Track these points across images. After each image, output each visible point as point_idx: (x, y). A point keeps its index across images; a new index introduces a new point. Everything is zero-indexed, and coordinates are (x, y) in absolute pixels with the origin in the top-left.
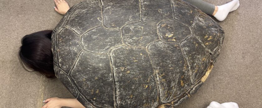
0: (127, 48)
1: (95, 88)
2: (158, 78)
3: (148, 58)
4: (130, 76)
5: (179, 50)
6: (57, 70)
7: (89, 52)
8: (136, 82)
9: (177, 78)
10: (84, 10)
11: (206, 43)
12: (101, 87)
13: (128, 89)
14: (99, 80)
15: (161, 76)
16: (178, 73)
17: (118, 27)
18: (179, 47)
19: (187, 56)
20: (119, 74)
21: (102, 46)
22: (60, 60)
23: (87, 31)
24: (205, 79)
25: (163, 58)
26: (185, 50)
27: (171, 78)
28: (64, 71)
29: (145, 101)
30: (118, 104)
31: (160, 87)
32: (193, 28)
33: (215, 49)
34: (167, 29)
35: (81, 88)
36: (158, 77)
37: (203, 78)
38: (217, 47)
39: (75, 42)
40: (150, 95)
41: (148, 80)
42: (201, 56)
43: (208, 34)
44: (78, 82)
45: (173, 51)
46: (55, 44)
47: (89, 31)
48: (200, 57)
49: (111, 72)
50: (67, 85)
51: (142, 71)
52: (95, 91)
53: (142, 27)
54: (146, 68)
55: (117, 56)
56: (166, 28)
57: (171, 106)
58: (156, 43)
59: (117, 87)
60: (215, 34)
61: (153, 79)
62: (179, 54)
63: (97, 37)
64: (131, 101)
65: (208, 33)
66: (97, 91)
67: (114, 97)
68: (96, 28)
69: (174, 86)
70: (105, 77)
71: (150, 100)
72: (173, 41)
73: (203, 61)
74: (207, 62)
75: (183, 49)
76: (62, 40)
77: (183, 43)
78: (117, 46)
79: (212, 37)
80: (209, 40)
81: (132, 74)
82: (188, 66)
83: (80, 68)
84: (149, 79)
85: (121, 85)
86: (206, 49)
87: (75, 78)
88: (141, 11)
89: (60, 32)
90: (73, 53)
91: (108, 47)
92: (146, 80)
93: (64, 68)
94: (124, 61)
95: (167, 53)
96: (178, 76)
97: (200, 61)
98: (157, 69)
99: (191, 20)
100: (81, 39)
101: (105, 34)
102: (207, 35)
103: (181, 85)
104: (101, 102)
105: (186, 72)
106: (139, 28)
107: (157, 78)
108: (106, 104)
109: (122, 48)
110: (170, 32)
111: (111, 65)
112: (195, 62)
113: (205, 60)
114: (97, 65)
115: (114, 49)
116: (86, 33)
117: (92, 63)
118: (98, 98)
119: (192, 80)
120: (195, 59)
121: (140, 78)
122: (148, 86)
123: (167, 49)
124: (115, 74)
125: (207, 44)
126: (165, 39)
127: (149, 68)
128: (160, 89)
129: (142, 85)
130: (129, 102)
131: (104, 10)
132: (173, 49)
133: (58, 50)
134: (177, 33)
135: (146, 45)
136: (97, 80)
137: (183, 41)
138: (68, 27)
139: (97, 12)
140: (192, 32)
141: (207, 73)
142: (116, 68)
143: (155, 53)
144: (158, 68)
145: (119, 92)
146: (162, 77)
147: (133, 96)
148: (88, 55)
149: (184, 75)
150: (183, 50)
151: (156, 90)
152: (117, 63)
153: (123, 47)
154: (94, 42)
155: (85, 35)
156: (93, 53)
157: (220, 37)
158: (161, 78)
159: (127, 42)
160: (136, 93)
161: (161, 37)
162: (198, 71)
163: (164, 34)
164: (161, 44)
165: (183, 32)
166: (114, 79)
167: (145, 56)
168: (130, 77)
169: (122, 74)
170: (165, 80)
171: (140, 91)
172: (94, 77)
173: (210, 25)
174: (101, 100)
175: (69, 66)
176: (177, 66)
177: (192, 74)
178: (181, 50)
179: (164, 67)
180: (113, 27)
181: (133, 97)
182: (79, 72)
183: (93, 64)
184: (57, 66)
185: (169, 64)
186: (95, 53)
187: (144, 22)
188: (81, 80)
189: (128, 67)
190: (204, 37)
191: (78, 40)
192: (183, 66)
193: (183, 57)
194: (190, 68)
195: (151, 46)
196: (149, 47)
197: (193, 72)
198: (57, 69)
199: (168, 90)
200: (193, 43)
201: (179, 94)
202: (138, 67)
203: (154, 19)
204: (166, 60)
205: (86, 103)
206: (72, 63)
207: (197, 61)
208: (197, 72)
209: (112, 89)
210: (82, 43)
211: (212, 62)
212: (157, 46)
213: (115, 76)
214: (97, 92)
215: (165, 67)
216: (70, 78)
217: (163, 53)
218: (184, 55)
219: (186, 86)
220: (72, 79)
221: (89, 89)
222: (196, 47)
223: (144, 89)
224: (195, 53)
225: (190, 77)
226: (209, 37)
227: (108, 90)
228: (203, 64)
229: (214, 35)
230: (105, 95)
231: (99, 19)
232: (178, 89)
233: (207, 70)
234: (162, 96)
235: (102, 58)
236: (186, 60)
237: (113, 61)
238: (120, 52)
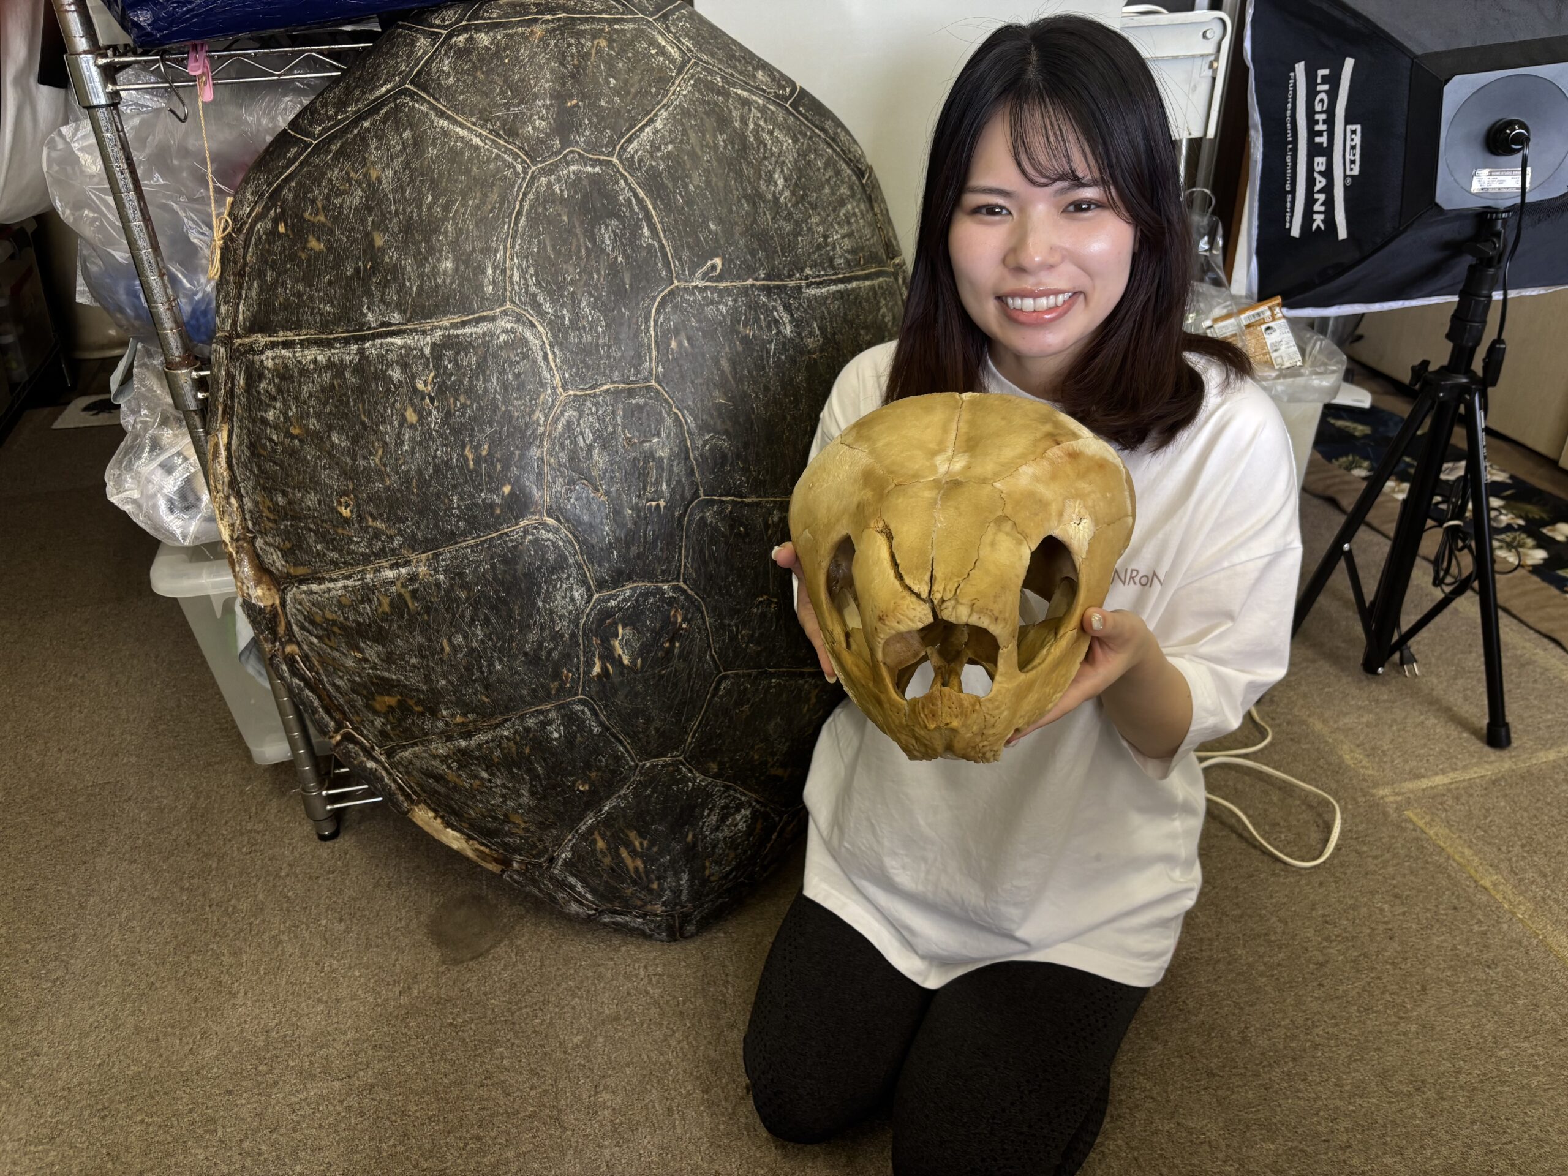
0: (539, 415)
1: (331, 232)
2: (390, 574)
3: (488, 526)
4: (391, 424)
5: (541, 693)
6: (438, 22)
7: (521, 205)
8: (365, 458)
9: (406, 677)
10: (781, 182)
11: (603, 838)
12: (337, 265)
13: (328, 410)
14: (371, 252)
15: (402, 591)
16: (427, 679)
17: (660, 368)
18: (558, 690)
19: (516, 732)
20: (397, 363)
21: (555, 274)
22: (484, 39)
23: (641, 194)
24: (428, 824)
25: (493, 607)
26: (550, 723)
27: (401, 643)
28: (427, 62)
29: (281, 500)
30: (263, 357)
31: (350, 583)
32: (679, 771)
33: (579, 886)
34: (657, 634)
35: (336, 156)
36: (396, 572)
37: (431, 814)
38: (589, 896)
39: (577, 128)
40: (311, 530)
41: (374, 519)
42: (531, 809)
43: (649, 848)
44: (362, 138)
45: (534, 660)
46: (581, 12)
47: (644, 208)
48: (524, 800)
49: (409, 321)
50: (358, 73)
51: (418, 487)
52: (319, 231)
53: (662, 503)
54: (436, 514)
55: (495, 356)
56: (662, 628)
57: (273, 643)
58: (574, 573)
59: (337, 353)
60: (655, 886)
61: (383, 549)
62: (525, 692)
63: (603, 250)
64: (276, 427)
65: (655, 849)
66: (319, 240)
67: (291, 336)
68: (662, 247)
69: (365, 660)
70: (385, 286)
71: (286, 532)
72: (590, 665)
73: (506, 815)
74: (507, 839)
75: (552, 714)
76: (599, 51)
77: (583, 712)
78: (550, 357)
79: (636, 869)
80: (619, 855)
81: (398, 436)
82: (468, 735)
83: (432, 152)
84: (380, 525)
85: (348, 376)
86: (570, 840)
87: (384, 121)
88: (758, 504)
89: (652, 43)
90: (516, 116)
91: (548, 307)
92: (378, 507)
93: (441, 61)
94: (466, 392)
95: (525, 628)
96: (415, 680)
97: (504, 802)
98: (437, 572)
99: (721, 765)
100: (594, 163)
101: (619, 293)
102: (645, 843)
103: (378, 698)
104: (266, 262)
105: (440, 725)
106: (657, 483)
107: (391, 567)
108: (261, 287)
109: (543, 385)
110: (641, 649)
111: (445, 322)
112: (492, 774)
113: (517, 826)
114: (449, 244)
115: (535, 343)
116: (631, 189)
117: (459, 219)
118: (283, 246)
119: (407, 754)
120: (511, 772)
121: (381, 475)
122: (346, 521)
123: (542, 628)
124: (398, 341)
125: (601, 844)
126: (600, 621)
127: (436, 526)
128: (341, 584)
129: (351, 486)
130: (270, 416)
131: (768, 296)
132: (547, 659)
133: (538, 30)
134: (640, 687)
135: (558, 520)
136: (372, 242)
137: (594, 713)
138: (681, 90)
139: (761, 254)
140: (653, 767)
141: (458, 835)
142: (427, 351)
143: (517, 563)
144: (441, 577)
145: (315, 361)
146: (400, 595)
147: (297, 437)
148: (503, 199)
149: (422, 714)
150: (548, 711)
151: (335, 564)
152: (458, 353)
153: (549, 391)
154: (578, 231)
155: (617, 182)
156: (516, 224)
157: (644, 916)
158: (394, 589)
159: (576, 413)
160: (310, 452)
161: (612, 603)
162: (456, 788)
163: (631, 618)
164: (572, 599)
165: (649, 720)
166: (374, 337)
167: (498, 511)
168: (384, 422)
169: (402, 377)
170: (383, 612)
171: (324, 475)
172: (386, 230)
173: (704, 868)
174: (274, 261)
175: (448, 88)
176: (462, 676)
177: (435, 757)
178: (542, 701)
179: (447, 610)
180: (662, 344)
181: (293, 437)
182: (415, 144)
183: (456, 224)
184: (456, 22)
185: (465, 637)
186: (514, 238)
187: (691, 515)
188: (374, 152)
189: (435, 412)
190: (630, 827)
191: (593, 147)
192: (466, 708)
193: (508, 709)
194: (464, 744)
195: (557, 547)
196: (551, 536)
197: (444, 759)
198: (443, 20)
199: (343, 627)
200: (588, 766)
201: (334, 685)
202: (436, 469)
203: (712, 567)
204: (487, 620)
205: (263, 178)
206: (463, 104)
207: (499, 782)
208: (448, 782)
209: (325, 326)
210: (574, 168)
211: (515, 865)
212: (559, 579)
213: (388, 344)
214: (313, 243)
215: (448, 616)
216: (388, 91)
217: (522, 607)
218: (522, 718)
219: (378, 722)
220: (383, 104)
221: (327, 198)
222: (574, 783)
223: (330, 497)
224: (535, 776)
225: (423, 745)
226: (634, 854)
227: (321, 300)
228: (495, 819)
229: (651, 881)
230: (300, 287)
231: (714, 267)
232: (357, 679)
233: (469, 837)
234: (311, 592)
235: (484, 272)
236: (497, 726)
237: (467, 330)
238: (517, 376)
